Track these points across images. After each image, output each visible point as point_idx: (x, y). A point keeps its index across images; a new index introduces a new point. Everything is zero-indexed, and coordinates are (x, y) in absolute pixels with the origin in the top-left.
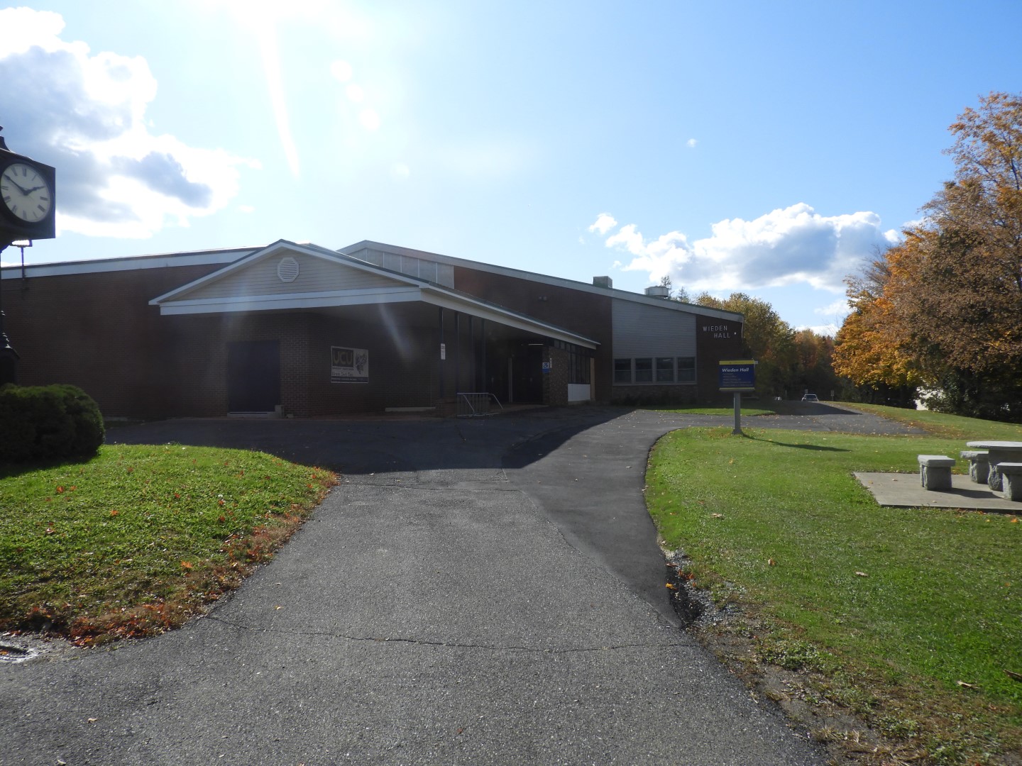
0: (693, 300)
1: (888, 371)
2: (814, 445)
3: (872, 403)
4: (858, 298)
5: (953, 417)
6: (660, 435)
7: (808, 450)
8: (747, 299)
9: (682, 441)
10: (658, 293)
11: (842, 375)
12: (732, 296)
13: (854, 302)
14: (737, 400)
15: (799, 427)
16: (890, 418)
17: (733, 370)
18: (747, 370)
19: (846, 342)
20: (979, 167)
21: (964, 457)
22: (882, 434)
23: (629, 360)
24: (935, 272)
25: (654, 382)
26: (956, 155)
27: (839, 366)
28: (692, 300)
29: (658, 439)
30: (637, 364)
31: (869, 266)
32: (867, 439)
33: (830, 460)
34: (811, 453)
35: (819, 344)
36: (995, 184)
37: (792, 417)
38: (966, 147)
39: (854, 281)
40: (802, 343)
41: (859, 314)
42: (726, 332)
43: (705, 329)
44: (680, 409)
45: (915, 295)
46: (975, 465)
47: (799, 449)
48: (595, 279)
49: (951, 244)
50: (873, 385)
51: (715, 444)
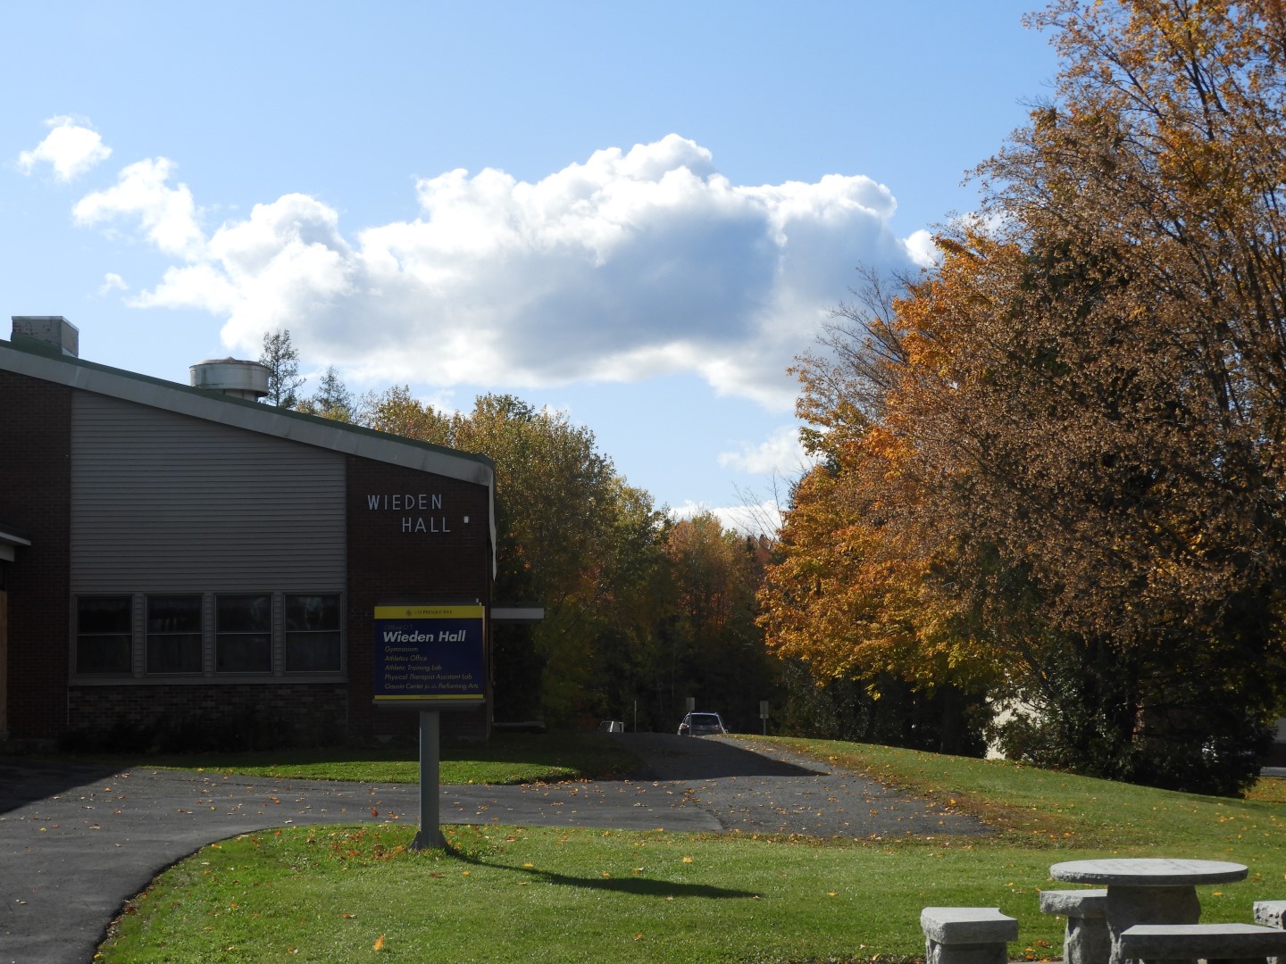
0: (363, 412)
1: (906, 645)
2: (658, 878)
3: (868, 739)
4: (827, 423)
5: (1065, 778)
6: (171, 854)
7: (634, 898)
8: (525, 414)
9: (240, 876)
10: (233, 380)
11: (784, 655)
12: (479, 403)
13: (816, 435)
14: (429, 731)
15: (632, 821)
16: (901, 786)
17: (417, 637)
18: (461, 636)
19: (798, 554)
20: (1114, 67)
21: (1049, 907)
22: (865, 837)
23: (127, 599)
24: (1012, 356)
25: (209, 674)
26: (1059, 30)
27: (779, 627)
28: (361, 410)
29: (163, 869)
30: (153, 614)
31: (853, 333)
32: (819, 853)
33: (690, 927)
34: (639, 904)
35: (737, 561)
36: (1154, 119)
37: (623, 788)
38: (1082, 12)
39: (818, 372)
40: (687, 554)
41: (831, 471)
42: (437, 513)
43: (373, 502)
44: (280, 763)
45: (963, 421)
46: (1077, 931)
47: (607, 893)
48: (19, 324)
49: (1051, 279)
50: (868, 682)
51: (349, 884)
